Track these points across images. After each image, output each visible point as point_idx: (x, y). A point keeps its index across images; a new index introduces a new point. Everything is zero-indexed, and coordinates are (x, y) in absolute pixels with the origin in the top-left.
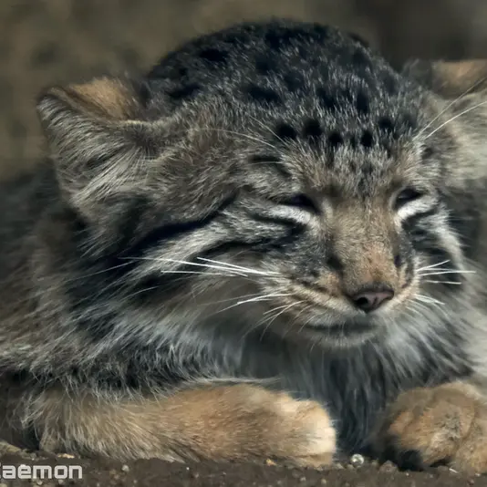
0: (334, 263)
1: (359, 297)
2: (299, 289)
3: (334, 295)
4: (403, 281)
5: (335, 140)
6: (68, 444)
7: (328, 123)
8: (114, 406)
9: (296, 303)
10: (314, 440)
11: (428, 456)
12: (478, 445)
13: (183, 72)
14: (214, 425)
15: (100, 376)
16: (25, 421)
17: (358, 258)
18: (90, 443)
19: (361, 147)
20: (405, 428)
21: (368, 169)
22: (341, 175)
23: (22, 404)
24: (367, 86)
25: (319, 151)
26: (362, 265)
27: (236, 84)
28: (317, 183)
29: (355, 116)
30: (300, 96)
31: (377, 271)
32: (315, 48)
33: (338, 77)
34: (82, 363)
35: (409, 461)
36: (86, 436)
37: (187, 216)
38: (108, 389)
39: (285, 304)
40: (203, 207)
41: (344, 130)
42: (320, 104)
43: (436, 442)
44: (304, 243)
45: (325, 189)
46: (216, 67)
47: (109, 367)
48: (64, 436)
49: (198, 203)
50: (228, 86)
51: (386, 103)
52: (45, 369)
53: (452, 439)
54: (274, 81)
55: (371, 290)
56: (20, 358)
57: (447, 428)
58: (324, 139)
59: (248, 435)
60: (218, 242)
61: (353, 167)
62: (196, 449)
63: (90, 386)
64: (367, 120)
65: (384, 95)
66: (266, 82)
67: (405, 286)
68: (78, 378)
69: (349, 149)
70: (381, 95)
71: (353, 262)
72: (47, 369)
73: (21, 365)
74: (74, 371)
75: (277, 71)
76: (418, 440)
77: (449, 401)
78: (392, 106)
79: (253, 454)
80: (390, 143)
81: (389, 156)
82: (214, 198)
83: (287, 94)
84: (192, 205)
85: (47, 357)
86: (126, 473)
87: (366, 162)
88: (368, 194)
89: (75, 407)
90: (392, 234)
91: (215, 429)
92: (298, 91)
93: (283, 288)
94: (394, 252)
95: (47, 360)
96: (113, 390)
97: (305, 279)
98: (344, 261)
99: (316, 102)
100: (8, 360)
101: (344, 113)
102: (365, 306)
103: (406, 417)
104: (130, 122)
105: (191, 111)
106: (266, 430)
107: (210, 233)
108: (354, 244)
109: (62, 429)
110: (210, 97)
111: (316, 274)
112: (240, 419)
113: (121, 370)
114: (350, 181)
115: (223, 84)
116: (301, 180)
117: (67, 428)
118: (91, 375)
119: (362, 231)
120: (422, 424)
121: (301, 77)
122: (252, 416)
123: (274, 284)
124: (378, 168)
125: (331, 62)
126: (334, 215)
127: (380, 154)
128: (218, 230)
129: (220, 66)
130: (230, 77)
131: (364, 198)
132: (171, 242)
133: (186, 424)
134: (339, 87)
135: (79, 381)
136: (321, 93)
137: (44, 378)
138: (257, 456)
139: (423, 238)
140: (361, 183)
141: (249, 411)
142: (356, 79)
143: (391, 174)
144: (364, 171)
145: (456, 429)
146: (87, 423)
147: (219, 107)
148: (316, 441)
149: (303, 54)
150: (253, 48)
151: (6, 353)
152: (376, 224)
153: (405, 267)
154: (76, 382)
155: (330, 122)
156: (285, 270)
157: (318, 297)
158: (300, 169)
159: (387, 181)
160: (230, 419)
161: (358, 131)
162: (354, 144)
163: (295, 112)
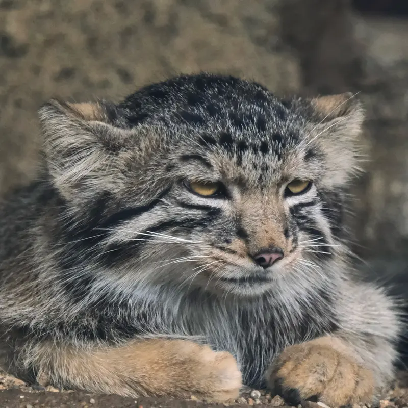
0: (242, 234)
1: (259, 256)
2: (217, 252)
3: (242, 256)
4: (290, 248)
5: (242, 147)
6: (55, 379)
7: (237, 136)
8: (87, 353)
9: (215, 262)
10: (225, 380)
11: (305, 393)
12: (340, 385)
13: (138, 105)
14: (156, 368)
15: (78, 330)
16: (26, 362)
17: (258, 229)
18: (71, 378)
19: (260, 153)
20: (289, 374)
21: (265, 168)
22: (247, 170)
23: (25, 351)
24: (264, 113)
25: (232, 153)
26: (261, 235)
27: (173, 112)
28: (231, 176)
29: (256, 132)
30: (218, 119)
31: (271, 239)
32: (229, 89)
33: (244, 106)
34: (66, 321)
35: (291, 397)
36: (68, 373)
37: (138, 204)
38: (84, 340)
39: (207, 263)
40: (149, 196)
41: (248, 141)
42: (232, 124)
43: (310, 383)
44: (220, 220)
45: (236, 180)
46: (160, 101)
47: (85, 322)
48: (53, 373)
49: (145, 194)
50: (168, 114)
51: (278, 125)
52: (41, 326)
53: (321, 381)
54: (200, 110)
55: (268, 251)
56: (24, 317)
57: (318, 373)
58: (235, 146)
59: (180, 376)
60: (160, 222)
61: (255, 166)
62: (144, 385)
63: (71, 337)
64: (265, 135)
65: (276, 120)
66: (194, 110)
67: (291, 252)
68: (63, 332)
69: (252, 153)
70: (275, 119)
71: (254, 232)
72: (42, 326)
73: (25, 322)
74: (61, 326)
75: (202, 103)
76: (298, 382)
77: (319, 353)
78: (282, 127)
79: (182, 389)
80: (280, 151)
81: (279, 159)
82: (157, 190)
83: (208, 118)
84: (141, 196)
85: (42, 317)
86: (93, 405)
87: (264, 163)
88: (265, 186)
89: (60, 354)
90: (283, 214)
91: (157, 371)
92: (217, 115)
93: (205, 252)
94: (283, 227)
95: (42, 319)
96: (87, 340)
97: (221, 245)
98: (248, 232)
99: (229, 123)
100: (15, 319)
101: (248, 130)
102: (264, 264)
103: (290, 365)
104: (98, 122)
105: (144, 130)
106: (192, 373)
107: (154, 215)
108: (255, 221)
109: (52, 368)
110: (155, 122)
111: (228, 241)
112: (175, 364)
113: (94, 324)
114: (252, 176)
115: (164, 113)
116: (220, 172)
117: (55, 367)
118: (72, 329)
119: (261, 211)
120: (300, 371)
121: (218, 106)
122: (183, 363)
123: (199, 249)
124: (272, 167)
125: (240, 97)
126: (242, 200)
127: (273, 158)
128: (159, 213)
129: (163, 101)
130: (169, 108)
131: (262, 189)
132: (127, 222)
133: (137, 367)
134: (245, 113)
135: (64, 334)
136: (233, 116)
137: (39, 333)
138: (186, 390)
139: (304, 221)
140: (261, 178)
141: (181, 359)
142: (257, 108)
143: (281, 171)
144: (263, 169)
145: (324, 374)
146: (69, 364)
147: (161, 129)
148: (228, 380)
149: (220, 92)
150: (186, 89)
151: (14, 313)
152: (271, 207)
153: (291, 238)
154: (62, 335)
155: (239, 136)
156: (207, 239)
157: (229, 257)
158: (220, 165)
159: (278, 176)
160: (168, 364)
161: (258, 143)
162: (255, 151)
163: (214, 129)
